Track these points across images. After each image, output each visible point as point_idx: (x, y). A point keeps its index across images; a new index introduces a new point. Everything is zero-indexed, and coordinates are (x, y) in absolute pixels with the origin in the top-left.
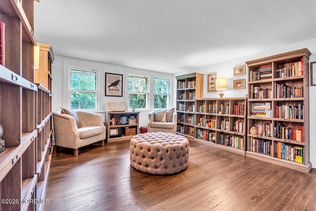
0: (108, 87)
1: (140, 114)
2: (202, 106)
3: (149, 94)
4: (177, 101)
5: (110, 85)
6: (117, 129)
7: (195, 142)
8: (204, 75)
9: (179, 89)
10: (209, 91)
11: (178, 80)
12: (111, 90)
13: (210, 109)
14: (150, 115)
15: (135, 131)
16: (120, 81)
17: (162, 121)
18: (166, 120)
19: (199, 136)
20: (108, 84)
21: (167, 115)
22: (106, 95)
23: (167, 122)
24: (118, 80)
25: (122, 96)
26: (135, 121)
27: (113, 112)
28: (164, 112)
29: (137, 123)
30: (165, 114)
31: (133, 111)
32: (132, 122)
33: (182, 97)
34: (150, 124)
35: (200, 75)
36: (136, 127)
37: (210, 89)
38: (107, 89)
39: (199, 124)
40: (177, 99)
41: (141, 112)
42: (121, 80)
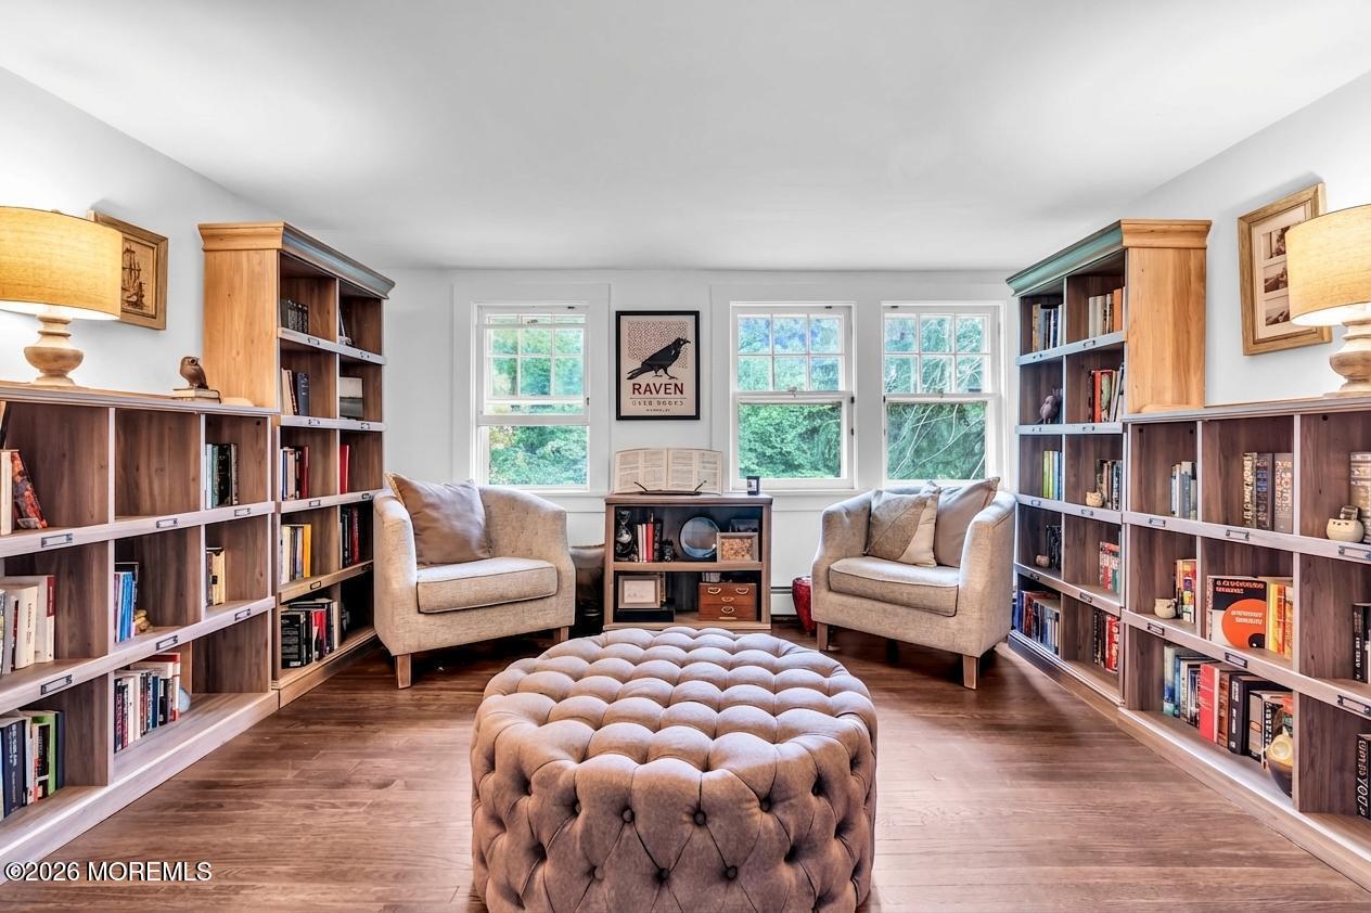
0: (629, 379)
1: (773, 507)
2: (1186, 467)
3: (852, 400)
4: (1023, 438)
5: (638, 365)
6: (656, 580)
7: (1129, 737)
8: (1208, 225)
9: (1029, 359)
10: (1255, 346)
11: (1028, 302)
12: (642, 390)
13: (1248, 491)
14: (829, 520)
15: (750, 601)
16: (686, 342)
17: (903, 558)
18: (934, 549)
19: (1173, 700)
20: (630, 364)
21: (943, 520)
22: (620, 418)
23: (939, 564)
24: (678, 340)
25: (697, 417)
26: (751, 546)
27: (642, 493)
28: (922, 503)
29: (760, 560)
30: (928, 514)
31: (750, 493)
32: (732, 552)
33: (1057, 405)
34: (823, 570)
35: (1165, 233)
36: (754, 577)
37: (1264, 331)
38: (626, 385)
39: (1163, 607)
40: (1023, 422)
41: (780, 496)
42: (691, 337)
